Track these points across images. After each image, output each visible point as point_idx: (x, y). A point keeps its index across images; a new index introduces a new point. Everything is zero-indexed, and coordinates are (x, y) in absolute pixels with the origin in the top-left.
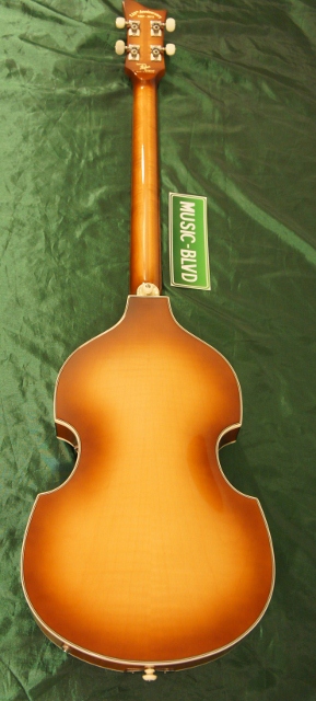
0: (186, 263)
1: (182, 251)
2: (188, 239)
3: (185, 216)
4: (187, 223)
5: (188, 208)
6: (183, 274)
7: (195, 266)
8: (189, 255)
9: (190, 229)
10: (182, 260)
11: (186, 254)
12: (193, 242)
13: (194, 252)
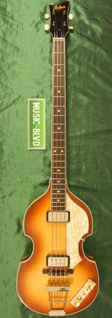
0: (35, 136)
1: (34, 130)
2: (36, 123)
3: (35, 110)
4: (36, 114)
5: (36, 106)
6: (34, 142)
7: (39, 137)
8: (37, 131)
9: (37, 117)
10: (34, 134)
11: (35, 131)
12: (38, 124)
13: (39, 129)
